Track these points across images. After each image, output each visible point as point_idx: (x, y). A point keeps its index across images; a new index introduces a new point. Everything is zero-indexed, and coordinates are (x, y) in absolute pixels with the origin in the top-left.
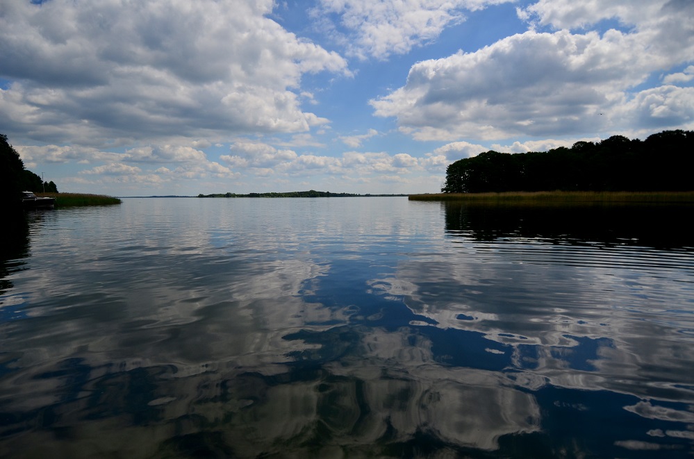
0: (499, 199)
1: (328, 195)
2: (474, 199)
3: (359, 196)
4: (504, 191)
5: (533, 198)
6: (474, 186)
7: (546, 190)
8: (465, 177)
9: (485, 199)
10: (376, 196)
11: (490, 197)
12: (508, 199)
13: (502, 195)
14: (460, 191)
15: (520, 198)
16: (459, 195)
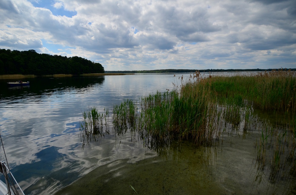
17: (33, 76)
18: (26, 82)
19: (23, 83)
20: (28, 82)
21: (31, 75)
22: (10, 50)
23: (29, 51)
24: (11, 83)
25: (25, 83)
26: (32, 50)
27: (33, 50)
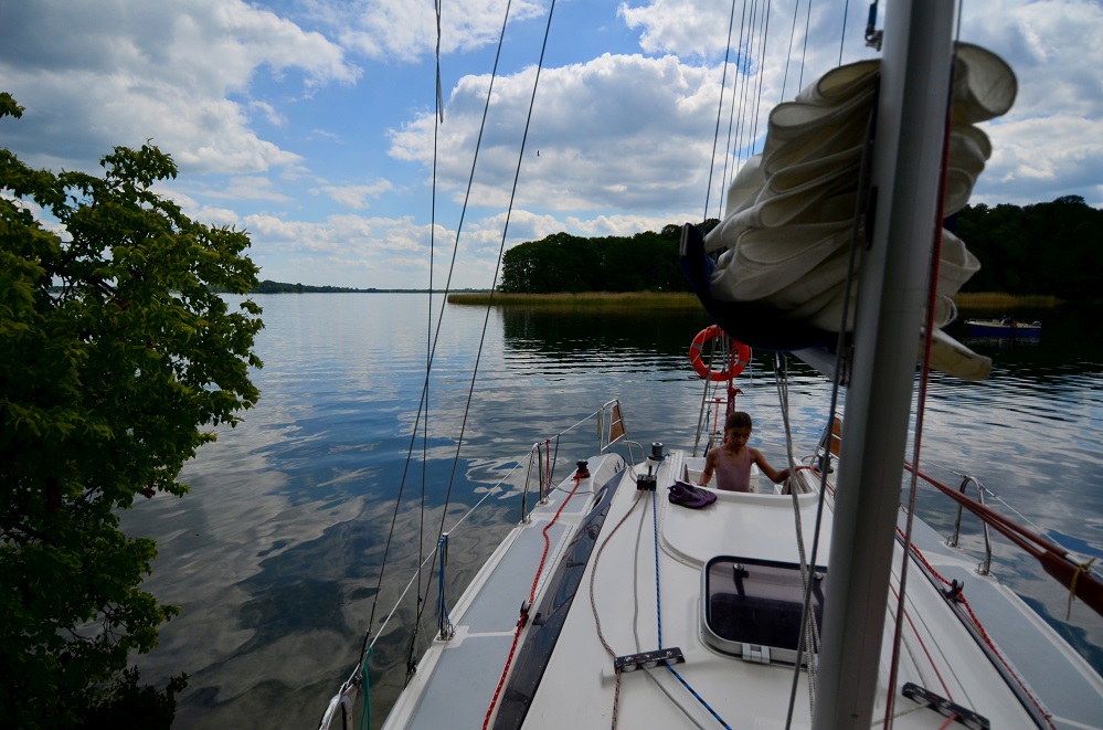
0: (576, 302)
1: (300, 289)
2: (544, 302)
3: (357, 291)
4: (582, 290)
5: (618, 302)
6: (542, 282)
7: (633, 290)
8: (529, 269)
9: (558, 303)
10: (387, 291)
11: (564, 301)
12: (586, 303)
13: (579, 296)
14: (523, 290)
15: (602, 302)
16: (523, 296)
17: (1051, 301)
18: (1030, 322)
19: (1020, 325)
20: (1036, 325)
21: (1042, 297)
22: (986, 206)
23: (1059, 202)
24: (978, 323)
25: (1026, 326)
26: (1068, 197)
27: (1074, 197)
